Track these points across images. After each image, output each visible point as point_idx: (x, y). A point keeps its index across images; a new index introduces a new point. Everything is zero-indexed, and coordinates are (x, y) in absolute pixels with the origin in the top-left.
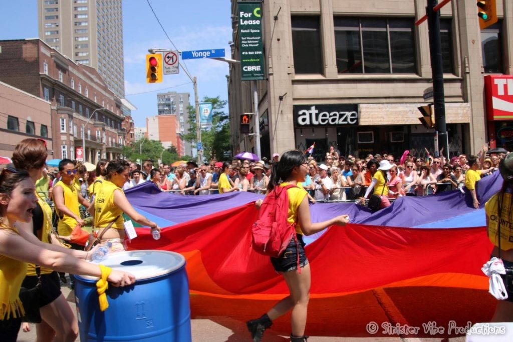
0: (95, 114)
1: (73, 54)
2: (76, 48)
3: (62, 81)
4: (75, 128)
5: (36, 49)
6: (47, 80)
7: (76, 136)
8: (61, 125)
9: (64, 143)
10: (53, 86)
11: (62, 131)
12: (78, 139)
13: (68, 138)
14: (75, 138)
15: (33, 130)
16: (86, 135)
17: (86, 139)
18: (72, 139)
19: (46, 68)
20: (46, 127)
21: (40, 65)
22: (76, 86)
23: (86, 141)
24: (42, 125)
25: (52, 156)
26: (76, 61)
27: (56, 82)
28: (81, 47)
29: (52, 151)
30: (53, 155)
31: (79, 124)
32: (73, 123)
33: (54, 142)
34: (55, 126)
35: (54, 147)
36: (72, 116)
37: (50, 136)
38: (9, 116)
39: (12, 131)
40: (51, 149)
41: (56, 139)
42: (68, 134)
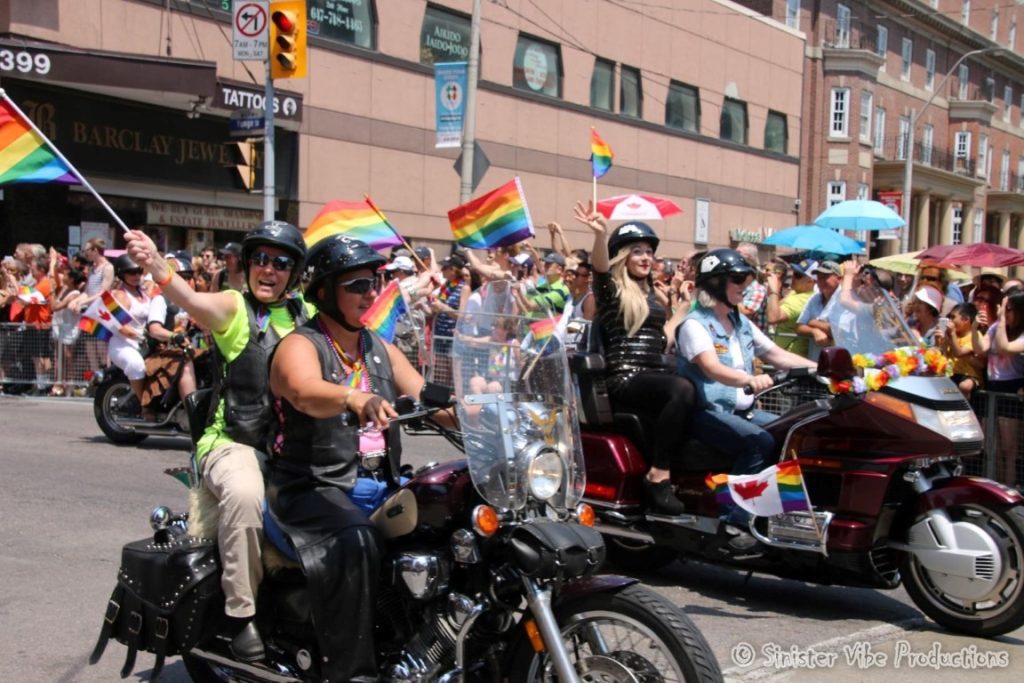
0: (958, 67)
4: (881, 120)
7: (879, 151)
8: (833, 110)
9: (838, 173)
11: (835, 134)
12: (889, 159)
13: (853, 156)
14: (876, 157)
15: (740, 126)
16: (919, 146)
17: (917, 163)
18: (865, 160)
20: (783, 117)
23: (917, 171)
24: (772, 113)
25: (794, 217)
29: (796, 202)
30: (797, 213)
31: (896, 106)
32: (877, 107)
33: (804, 169)
34: (813, 115)
35: (804, 188)
36: (873, 80)
37: (793, 150)
38: (673, 82)
39: (679, 129)
40: (794, 194)
41: (811, 158)
42: (852, 145)
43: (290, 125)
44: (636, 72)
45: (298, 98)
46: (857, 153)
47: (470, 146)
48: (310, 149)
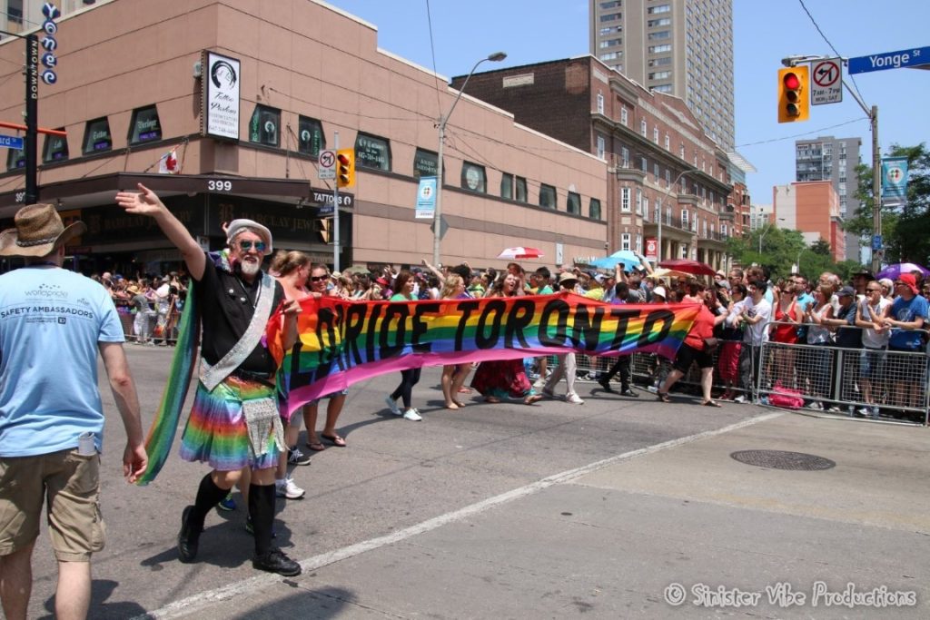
0: (680, 179)
1: (644, 76)
2: (651, 65)
3: (626, 124)
4: (646, 203)
5: (587, 72)
6: (602, 123)
7: (646, 218)
8: (623, 198)
9: (626, 229)
10: (612, 133)
11: (624, 210)
12: (651, 222)
13: (634, 221)
14: (644, 221)
15: (578, 207)
16: (664, 216)
17: (664, 224)
18: (639, 222)
19: (602, 103)
20: (598, 201)
21: (592, 99)
22: (650, 132)
23: (663, 227)
24: (592, 199)
25: (605, 251)
26: (651, 88)
27: (618, 126)
28: (660, 63)
29: (606, 243)
30: (607, 249)
31: (652, 196)
32: (643, 196)
33: (610, 227)
34: (613, 201)
35: (610, 236)
36: (641, 184)
37: (604, 218)
38: (543, 184)
39: (546, 208)
40: (605, 239)
41: (613, 222)
42: (633, 215)
43: (348, 210)
44: (523, 180)
45: (352, 196)
46: (635, 219)
47: (438, 218)
48: (359, 222)
